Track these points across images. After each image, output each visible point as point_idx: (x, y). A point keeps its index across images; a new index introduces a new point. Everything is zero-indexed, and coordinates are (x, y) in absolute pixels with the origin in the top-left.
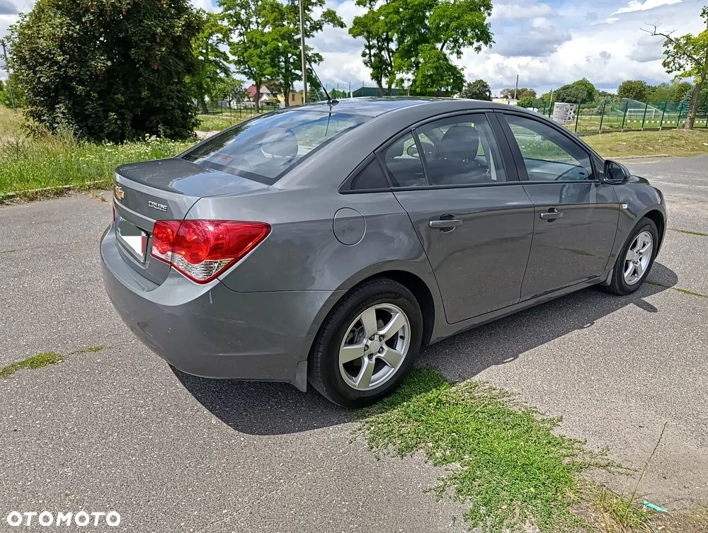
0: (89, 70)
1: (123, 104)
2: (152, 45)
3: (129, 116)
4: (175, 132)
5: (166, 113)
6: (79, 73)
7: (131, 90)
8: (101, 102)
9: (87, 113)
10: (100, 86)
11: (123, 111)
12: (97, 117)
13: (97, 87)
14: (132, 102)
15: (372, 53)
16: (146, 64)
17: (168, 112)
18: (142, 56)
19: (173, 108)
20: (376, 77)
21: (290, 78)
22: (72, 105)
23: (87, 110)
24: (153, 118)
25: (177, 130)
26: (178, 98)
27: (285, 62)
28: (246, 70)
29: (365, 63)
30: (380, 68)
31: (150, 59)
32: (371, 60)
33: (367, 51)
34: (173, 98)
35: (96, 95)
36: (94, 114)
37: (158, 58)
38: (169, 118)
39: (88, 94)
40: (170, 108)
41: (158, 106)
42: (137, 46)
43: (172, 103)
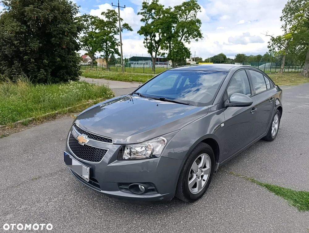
0: (30, 48)
1: (46, 65)
2: (63, 36)
3: (50, 70)
4: (72, 78)
5: (68, 69)
6: (25, 49)
7: (50, 58)
8: (36, 64)
9: (29, 69)
10: (35, 56)
11: (46, 68)
12: (34, 71)
13: (34, 56)
14: (51, 64)
15: (148, 42)
16: (59, 45)
17: (68, 68)
18: (58, 41)
19: (71, 66)
20: (150, 52)
21: (108, 52)
22: (21, 65)
23: (29, 68)
24: (61, 71)
25: (72, 76)
26: (73, 61)
27: (106, 45)
28: (87, 49)
29: (145, 46)
30: (151, 48)
31: (61, 43)
32: (147, 45)
33: (146, 41)
34: (71, 61)
35: (34, 60)
36: (32, 70)
37: (65, 43)
38: (69, 71)
39: (29, 60)
40: (70, 66)
41: (64, 65)
42: (55, 36)
43: (71, 64)
